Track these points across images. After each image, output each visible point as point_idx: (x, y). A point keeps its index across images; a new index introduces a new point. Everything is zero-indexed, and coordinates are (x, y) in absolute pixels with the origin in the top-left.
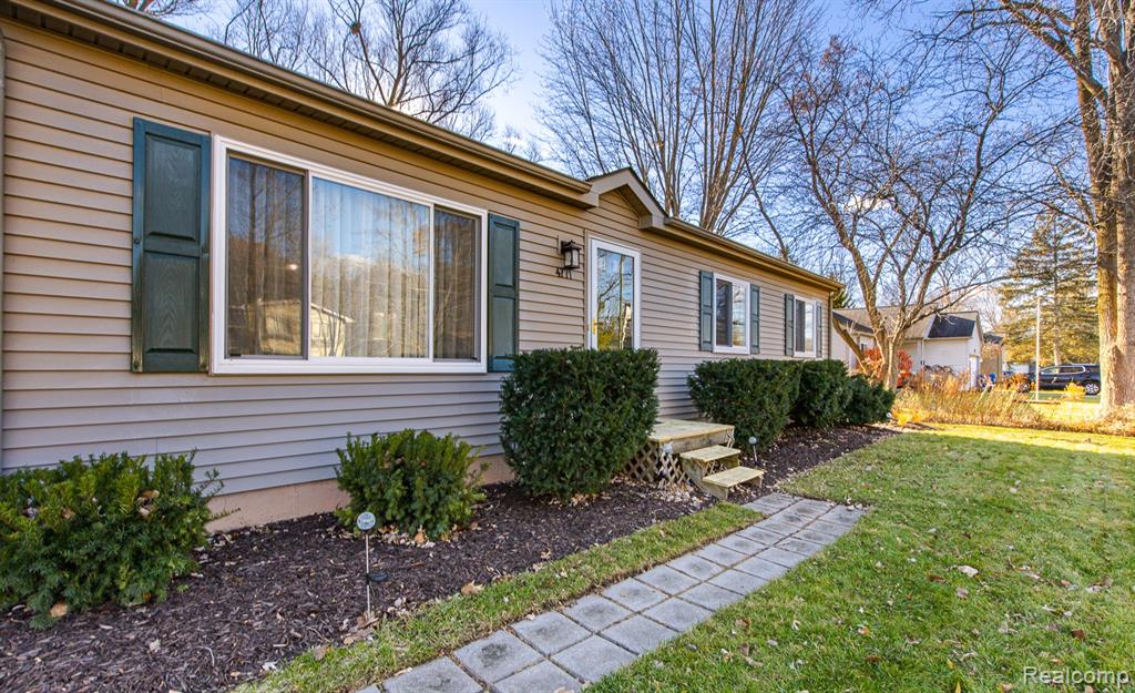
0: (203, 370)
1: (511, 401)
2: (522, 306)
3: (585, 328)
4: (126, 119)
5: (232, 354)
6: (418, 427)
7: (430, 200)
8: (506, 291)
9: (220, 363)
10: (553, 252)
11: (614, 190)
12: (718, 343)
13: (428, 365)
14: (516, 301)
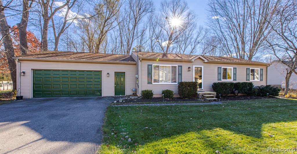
0: (152, 84)
1: (179, 87)
2: (182, 76)
3: (193, 78)
4: (147, 64)
5: (154, 82)
6: (170, 90)
7: (171, 66)
8: (180, 74)
9: (153, 83)
10: (187, 69)
11: (198, 58)
12: (223, 79)
13: (171, 83)
14: (182, 75)
